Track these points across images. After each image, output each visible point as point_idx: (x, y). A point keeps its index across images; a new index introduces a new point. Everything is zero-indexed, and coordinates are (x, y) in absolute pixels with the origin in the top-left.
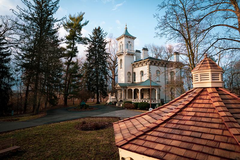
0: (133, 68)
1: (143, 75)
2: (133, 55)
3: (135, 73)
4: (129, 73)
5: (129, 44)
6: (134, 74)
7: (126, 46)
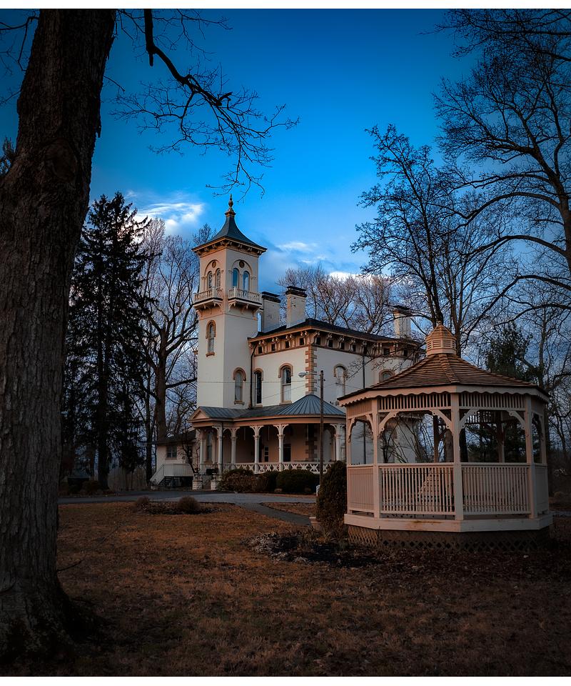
0: (253, 356)
1: (289, 381)
2: (253, 309)
3: (259, 374)
4: (239, 372)
5: (242, 271)
6: (255, 377)
7: (231, 276)
